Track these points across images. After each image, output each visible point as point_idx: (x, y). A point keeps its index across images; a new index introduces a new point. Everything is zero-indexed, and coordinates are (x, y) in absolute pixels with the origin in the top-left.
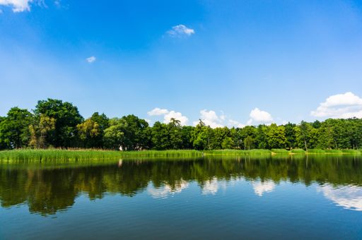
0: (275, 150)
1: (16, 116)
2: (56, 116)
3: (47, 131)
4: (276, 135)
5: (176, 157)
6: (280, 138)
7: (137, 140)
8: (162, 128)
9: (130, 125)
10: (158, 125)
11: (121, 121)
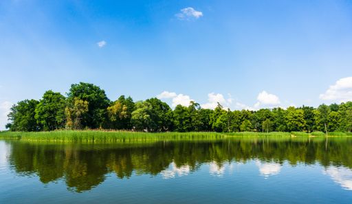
0: (295, 133)
1: (51, 99)
2: (88, 99)
3: (82, 114)
4: (296, 118)
5: (200, 139)
6: (299, 121)
7: (161, 122)
8: (183, 111)
9: (154, 107)
10: (179, 107)
11: (146, 104)
